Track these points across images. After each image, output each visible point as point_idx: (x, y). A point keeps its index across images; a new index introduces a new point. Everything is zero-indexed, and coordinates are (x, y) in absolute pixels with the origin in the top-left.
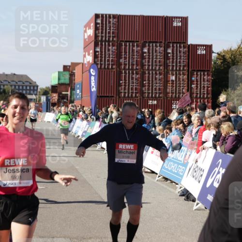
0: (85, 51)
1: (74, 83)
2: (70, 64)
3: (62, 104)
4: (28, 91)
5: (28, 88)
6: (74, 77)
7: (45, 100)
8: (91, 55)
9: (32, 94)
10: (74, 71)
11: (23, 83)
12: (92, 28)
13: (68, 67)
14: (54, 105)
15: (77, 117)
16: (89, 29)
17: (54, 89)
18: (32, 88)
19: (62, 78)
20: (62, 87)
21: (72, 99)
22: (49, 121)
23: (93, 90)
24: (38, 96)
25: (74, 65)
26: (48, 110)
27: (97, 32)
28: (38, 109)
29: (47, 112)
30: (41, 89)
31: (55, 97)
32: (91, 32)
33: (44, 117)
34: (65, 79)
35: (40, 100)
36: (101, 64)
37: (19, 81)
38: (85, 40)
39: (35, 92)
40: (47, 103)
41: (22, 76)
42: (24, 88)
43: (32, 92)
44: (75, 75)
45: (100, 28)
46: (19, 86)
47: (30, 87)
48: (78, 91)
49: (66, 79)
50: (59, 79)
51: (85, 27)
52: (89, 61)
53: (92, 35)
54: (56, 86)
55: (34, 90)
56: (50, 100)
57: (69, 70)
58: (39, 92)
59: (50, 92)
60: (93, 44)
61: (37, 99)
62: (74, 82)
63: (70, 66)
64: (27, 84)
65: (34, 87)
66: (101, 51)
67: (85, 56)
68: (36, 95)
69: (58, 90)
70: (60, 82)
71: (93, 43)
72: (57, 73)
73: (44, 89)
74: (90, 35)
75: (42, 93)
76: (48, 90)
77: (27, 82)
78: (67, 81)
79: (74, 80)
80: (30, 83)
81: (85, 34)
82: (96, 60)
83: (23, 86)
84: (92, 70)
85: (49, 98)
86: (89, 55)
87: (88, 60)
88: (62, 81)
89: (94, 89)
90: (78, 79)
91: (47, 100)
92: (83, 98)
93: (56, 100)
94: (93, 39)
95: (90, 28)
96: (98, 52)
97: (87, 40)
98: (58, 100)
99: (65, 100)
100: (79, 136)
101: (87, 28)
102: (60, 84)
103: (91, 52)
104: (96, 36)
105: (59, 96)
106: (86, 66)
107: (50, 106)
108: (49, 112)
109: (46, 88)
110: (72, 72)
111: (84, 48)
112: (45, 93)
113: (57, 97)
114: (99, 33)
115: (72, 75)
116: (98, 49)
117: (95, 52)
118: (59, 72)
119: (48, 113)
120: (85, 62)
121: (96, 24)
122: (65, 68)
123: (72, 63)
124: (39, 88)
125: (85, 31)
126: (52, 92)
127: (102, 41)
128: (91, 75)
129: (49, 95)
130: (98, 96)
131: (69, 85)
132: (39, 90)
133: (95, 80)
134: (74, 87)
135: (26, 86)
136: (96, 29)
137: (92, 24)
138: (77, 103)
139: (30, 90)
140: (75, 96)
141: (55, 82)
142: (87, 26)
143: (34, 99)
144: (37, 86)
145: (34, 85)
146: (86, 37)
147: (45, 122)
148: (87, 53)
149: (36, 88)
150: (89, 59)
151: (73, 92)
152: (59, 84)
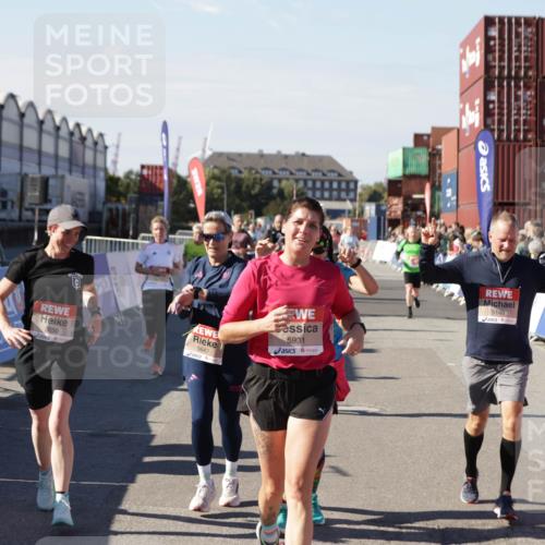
0: (463, 101)
1: (440, 174)
2: (429, 131)
3: (412, 221)
4: (335, 193)
5: (335, 185)
6: (440, 159)
7: (373, 212)
8: (477, 109)
9: (344, 200)
10: (439, 147)
11: (324, 175)
12: (478, 48)
13: (425, 138)
14: (394, 223)
15: (449, 252)
16: (471, 51)
17: (394, 187)
18: (343, 185)
19: (412, 162)
20: (413, 183)
21: (436, 210)
22: (383, 260)
23: (483, 190)
24: (357, 204)
25: (440, 132)
26: (380, 235)
27: (490, 57)
28: (359, 234)
29: (378, 238)
30: (364, 188)
31: (396, 206)
32: (475, 57)
33: (372, 250)
34: (418, 165)
35: (362, 213)
36: (500, 131)
37: (316, 171)
38: (462, 75)
39: (352, 195)
40: (379, 220)
41: (321, 159)
42: (327, 185)
43: (343, 195)
44: (440, 155)
45: (497, 48)
46: (314, 182)
47: (339, 183)
48: (449, 192)
49: (420, 164)
50: (405, 165)
51: (463, 45)
52: (474, 124)
53: (477, 64)
54: (400, 182)
55: (348, 190)
56: (384, 212)
57: (427, 145)
58: (361, 195)
59: (385, 195)
60: (480, 85)
61: (355, 210)
62: (438, 171)
63: (429, 136)
64: (333, 176)
65: (348, 183)
66: (500, 102)
67: (463, 112)
68: (353, 200)
69: (404, 191)
70: (407, 172)
71: (482, 81)
72: (401, 151)
73: (370, 188)
74: (474, 64)
75: (366, 197)
76: (380, 190)
77: (333, 171)
78: (424, 170)
79: (440, 166)
80: (340, 175)
81: (463, 61)
82: (489, 121)
83: (323, 182)
84: (481, 144)
85: (384, 208)
86: (472, 108)
87: (471, 122)
88: (412, 170)
89: (486, 188)
90: (448, 164)
91: (379, 212)
92: (461, 207)
93: (399, 213)
94: (482, 72)
95: (473, 48)
96: (493, 102)
97: (467, 76)
98: (404, 211)
99: (419, 213)
100: (452, 295)
101: (468, 49)
102: (408, 177)
103: (477, 102)
104: (488, 67)
105: (405, 204)
106: (467, 134)
107: (385, 227)
108: (385, 239)
109: (376, 184)
110: (434, 149)
111: (462, 94)
112: (374, 196)
113: (400, 206)
114: (494, 59)
115: (435, 156)
116: (493, 97)
117: (487, 103)
118: (404, 149)
119: (381, 242)
120: (465, 126)
121: (488, 39)
122: (419, 140)
123: (433, 129)
124: (360, 184)
125: (463, 56)
126: (389, 195)
127: (501, 78)
128: (478, 156)
129: (382, 202)
130: (495, 204)
131: (427, 178)
132: (359, 190)
133: (488, 165)
134: (440, 182)
135: (331, 183)
136: (488, 50)
137: (478, 40)
138: (447, 218)
139: (339, 189)
140: (442, 204)
141: (396, 172)
142: (468, 43)
143: (349, 212)
144: (356, 182)
145: (348, 178)
146: (465, 69)
147: (374, 262)
148: (467, 106)
149: (352, 186)
150: (474, 118)
151: (438, 193)
152: (404, 175)
